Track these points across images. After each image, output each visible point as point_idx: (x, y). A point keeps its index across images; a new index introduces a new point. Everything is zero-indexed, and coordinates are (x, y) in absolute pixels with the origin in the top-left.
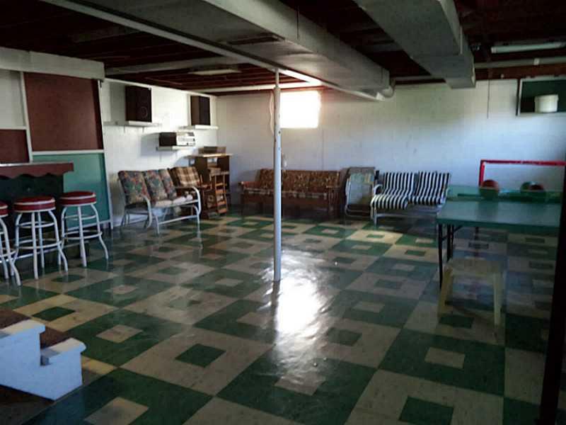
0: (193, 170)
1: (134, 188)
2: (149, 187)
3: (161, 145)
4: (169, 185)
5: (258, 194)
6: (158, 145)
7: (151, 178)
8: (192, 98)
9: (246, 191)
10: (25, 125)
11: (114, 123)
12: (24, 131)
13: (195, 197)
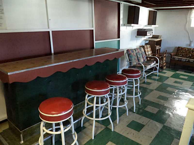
0: (149, 47)
1: (133, 58)
2: (137, 57)
3: (137, 35)
4: (144, 55)
5: (181, 60)
6: (136, 35)
7: (138, 52)
8: (150, 11)
9: (174, 58)
10: (93, 27)
11: (123, 25)
12: (93, 30)
13: (157, 62)
